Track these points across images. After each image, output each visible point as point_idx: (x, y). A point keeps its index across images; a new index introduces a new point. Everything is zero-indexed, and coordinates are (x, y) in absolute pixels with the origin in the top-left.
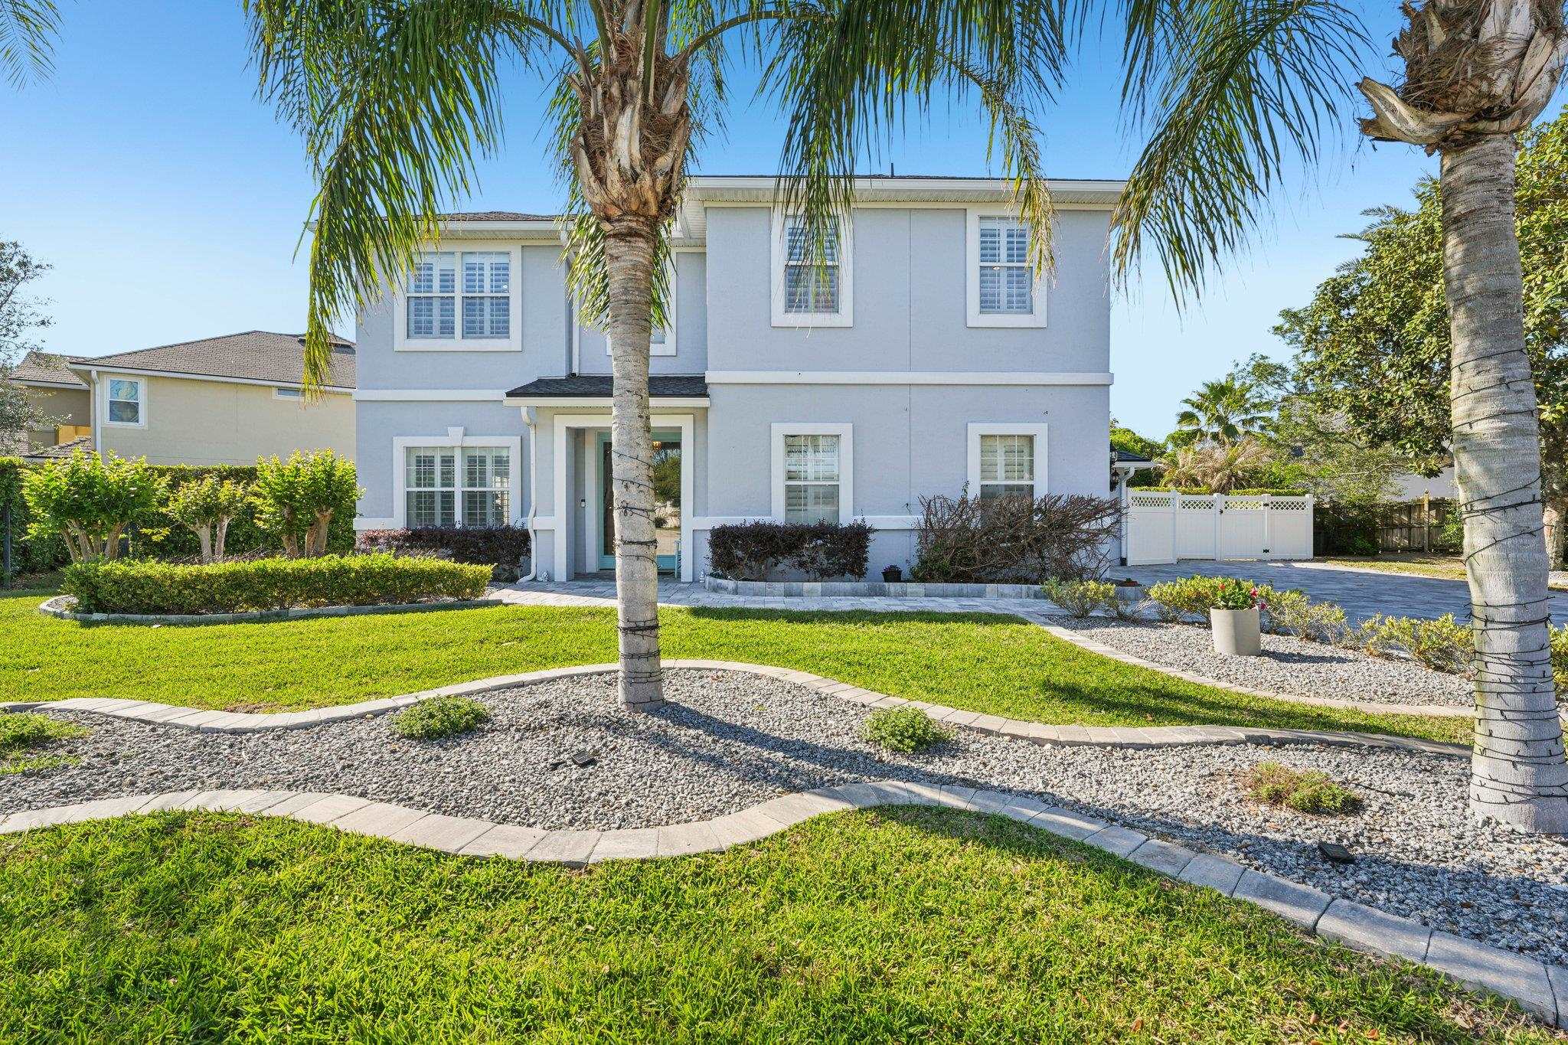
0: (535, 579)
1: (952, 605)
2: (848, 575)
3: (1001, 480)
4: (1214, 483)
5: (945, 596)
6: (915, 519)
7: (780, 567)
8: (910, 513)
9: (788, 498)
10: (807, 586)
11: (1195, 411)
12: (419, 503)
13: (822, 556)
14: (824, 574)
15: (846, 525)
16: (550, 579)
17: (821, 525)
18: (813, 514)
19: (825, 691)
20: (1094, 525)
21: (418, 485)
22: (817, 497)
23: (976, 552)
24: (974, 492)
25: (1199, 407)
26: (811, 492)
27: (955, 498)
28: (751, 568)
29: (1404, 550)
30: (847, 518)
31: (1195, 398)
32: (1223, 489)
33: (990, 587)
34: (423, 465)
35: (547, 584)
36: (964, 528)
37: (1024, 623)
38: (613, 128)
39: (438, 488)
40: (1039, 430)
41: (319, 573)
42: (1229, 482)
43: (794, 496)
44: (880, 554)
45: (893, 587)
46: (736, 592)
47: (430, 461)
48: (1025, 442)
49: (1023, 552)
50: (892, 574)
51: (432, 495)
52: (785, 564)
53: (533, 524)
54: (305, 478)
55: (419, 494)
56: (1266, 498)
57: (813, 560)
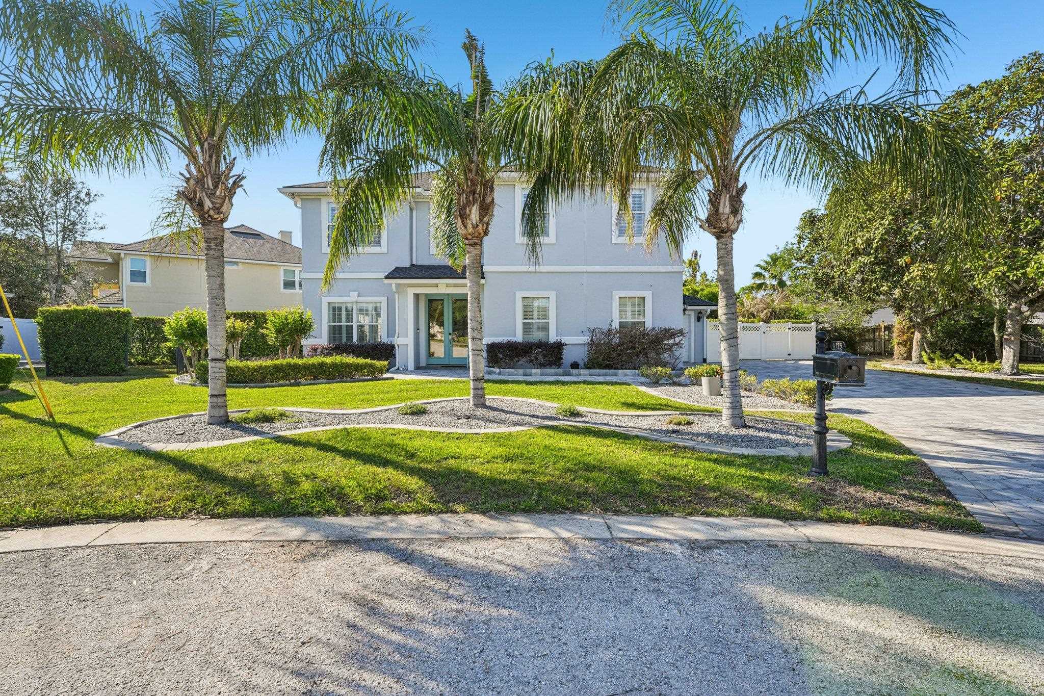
0: (398, 369)
1: (601, 379)
2: (553, 366)
3: (630, 319)
4: (762, 315)
5: (599, 375)
6: (585, 339)
7: (520, 362)
8: (584, 336)
9: (524, 328)
10: (534, 371)
11: (763, 271)
12: (335, 331)
13: (541, 357)
14: (542, 366)
15: (552, 342)
16: (406, 369)
17: (540, 342)
18: (537, 336)
19: (542, 404)
20: (671, 341)
21: (334, 322)
22: (538, 328)
23: (614, 355)
24: (615, 325)
25: (765, 269)
26: (535, 326)
27: (605, 328)
28: (506, 363)
29: (871, 354)
30: (553, 338)
31: (763, 264)
32: (767, 321)
33: (620, 371)
34: (336, 311)
35: (406, 371)
36: (610, 343)
37: (629, 385)
38: (470, 211)
39: (344, 323)
40: (648, 294)
41: (313, 365)
42: (771, 316)
43: (527, 327)
44: (568, 356)
45: (574, 371)
46: (500, 374)
47: (340, 309)
48: (641, 300)
49: (637, 355)
50: (575, 366)
51: (340, 327)
52: (523, 361)
53: (398, 341)
54: (290, 320)
55: (334, 327)
56: (790, 325)
57: (537, 359)
